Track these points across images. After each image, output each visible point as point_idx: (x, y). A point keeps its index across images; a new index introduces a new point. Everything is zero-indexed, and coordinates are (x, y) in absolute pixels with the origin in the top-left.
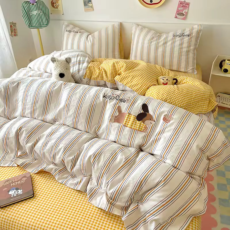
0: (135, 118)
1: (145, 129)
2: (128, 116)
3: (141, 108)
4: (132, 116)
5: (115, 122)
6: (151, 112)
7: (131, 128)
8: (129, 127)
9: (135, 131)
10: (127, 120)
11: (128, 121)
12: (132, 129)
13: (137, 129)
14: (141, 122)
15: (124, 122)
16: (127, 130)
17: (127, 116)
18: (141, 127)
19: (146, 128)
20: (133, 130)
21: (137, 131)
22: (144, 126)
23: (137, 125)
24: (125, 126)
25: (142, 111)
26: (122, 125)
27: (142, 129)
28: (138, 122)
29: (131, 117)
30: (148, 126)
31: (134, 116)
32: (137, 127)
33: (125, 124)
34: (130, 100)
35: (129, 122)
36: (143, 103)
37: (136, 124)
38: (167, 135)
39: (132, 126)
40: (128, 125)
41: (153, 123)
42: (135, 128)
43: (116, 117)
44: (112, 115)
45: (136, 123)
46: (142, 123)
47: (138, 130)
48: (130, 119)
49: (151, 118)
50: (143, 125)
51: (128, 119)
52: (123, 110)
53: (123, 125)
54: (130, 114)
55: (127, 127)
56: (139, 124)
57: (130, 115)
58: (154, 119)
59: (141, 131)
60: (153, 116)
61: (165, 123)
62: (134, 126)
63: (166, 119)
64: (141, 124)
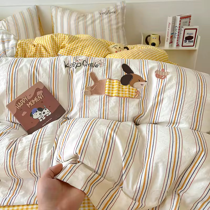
0: (119, 83)
1: (136, 94)
2: (110, 82)
3: (122, 69)
4: (115, 81)
5: (92, 94)
6: (136, 71)
7: (118, 96)
8: (115, 96)
9: (126, 99)
10: (109, 87)
11: (111, 89)
12: (121, 98)
13: (127, 95)
14: (129, 86)
15: (106, 91)
16: (113, 101)
17: (107, 83)
18: (131, 93)
19: (137, 92)
20: (123, 98)
21: (128, 99)
22: (134, 91)
23: (126, 91)
24: (109, 96)
25: (125, 74)
26: (104, 96)
27: (132, 95)
28: (124, 87)
29: (113, 82)
30: (139, 90)
31: (118, 81)
32: (126, 94)
33: (109, 93)
34: (103, 64)
35: (113, 91)
36: (122, 64)
37: (123, 90)
38: (170, 93)
39: (119, 93)
40: (112, 93)
41: (145, 84)
42: (124, 95)
43: (92, 88)
44: (86, 86)
45: (122, 88)
46: (131, 87)
47: (129, 97)
48: (113, 85)
49: (140, 79)
50: (133, 89)
51: (111, 86)
52: (100, 76)
53: (106, 96)
54: (110, 79)
55: (112, 96)
56: (127, 90)
57: (112, 81)
58: (144, 79)
59: (132, 98)
60: (142, 76)
61: (161, 80)
62: (122, 94)
63: (159, 76)
64: (129, 89)
